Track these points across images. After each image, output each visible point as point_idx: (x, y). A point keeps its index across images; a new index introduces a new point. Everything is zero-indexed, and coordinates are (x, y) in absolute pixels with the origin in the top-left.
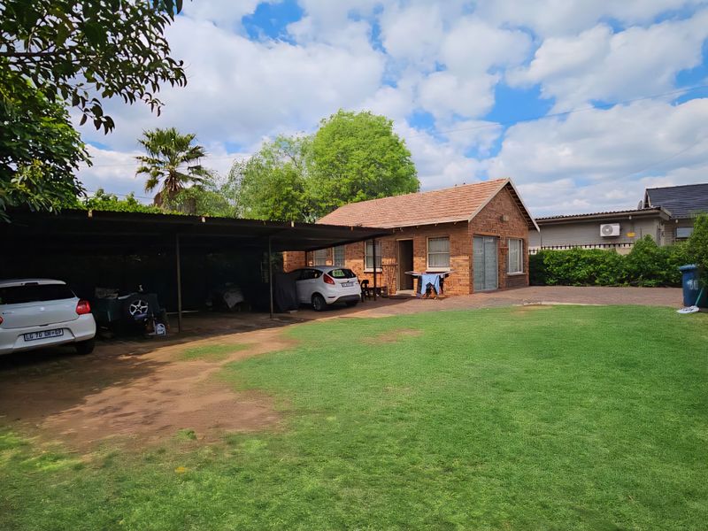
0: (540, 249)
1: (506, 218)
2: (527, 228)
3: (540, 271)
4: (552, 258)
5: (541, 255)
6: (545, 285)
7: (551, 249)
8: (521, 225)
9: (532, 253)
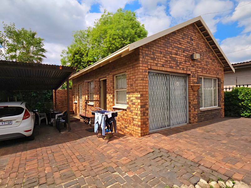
0: (235, 86)
1: (197, 56)
2: (222, 69)
3: (236, 105)
4: (246, 94)
5: (236, 91)
6: (240, 116)
7: (246, 86)
8: (216, 66)
9: (228, 90)
